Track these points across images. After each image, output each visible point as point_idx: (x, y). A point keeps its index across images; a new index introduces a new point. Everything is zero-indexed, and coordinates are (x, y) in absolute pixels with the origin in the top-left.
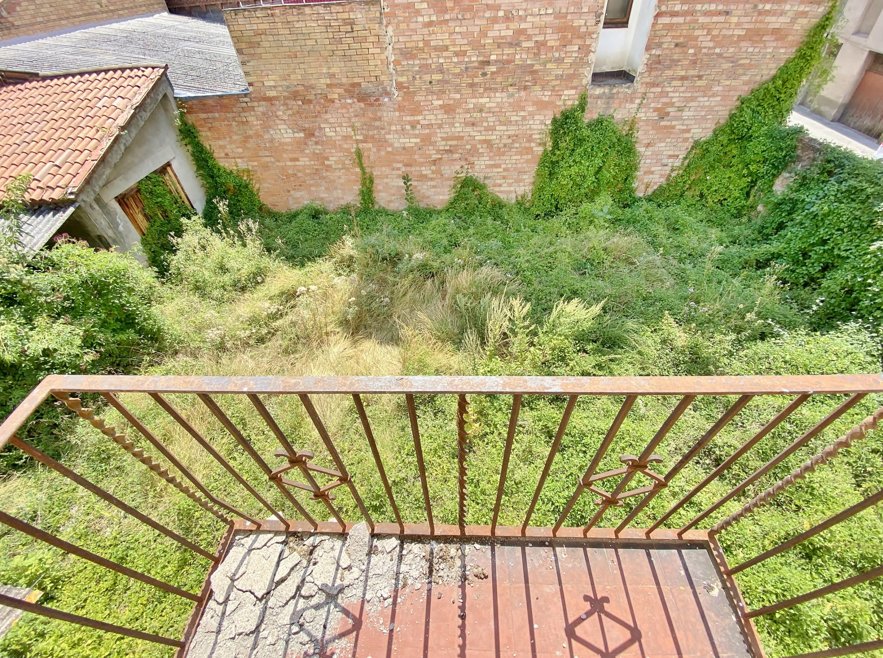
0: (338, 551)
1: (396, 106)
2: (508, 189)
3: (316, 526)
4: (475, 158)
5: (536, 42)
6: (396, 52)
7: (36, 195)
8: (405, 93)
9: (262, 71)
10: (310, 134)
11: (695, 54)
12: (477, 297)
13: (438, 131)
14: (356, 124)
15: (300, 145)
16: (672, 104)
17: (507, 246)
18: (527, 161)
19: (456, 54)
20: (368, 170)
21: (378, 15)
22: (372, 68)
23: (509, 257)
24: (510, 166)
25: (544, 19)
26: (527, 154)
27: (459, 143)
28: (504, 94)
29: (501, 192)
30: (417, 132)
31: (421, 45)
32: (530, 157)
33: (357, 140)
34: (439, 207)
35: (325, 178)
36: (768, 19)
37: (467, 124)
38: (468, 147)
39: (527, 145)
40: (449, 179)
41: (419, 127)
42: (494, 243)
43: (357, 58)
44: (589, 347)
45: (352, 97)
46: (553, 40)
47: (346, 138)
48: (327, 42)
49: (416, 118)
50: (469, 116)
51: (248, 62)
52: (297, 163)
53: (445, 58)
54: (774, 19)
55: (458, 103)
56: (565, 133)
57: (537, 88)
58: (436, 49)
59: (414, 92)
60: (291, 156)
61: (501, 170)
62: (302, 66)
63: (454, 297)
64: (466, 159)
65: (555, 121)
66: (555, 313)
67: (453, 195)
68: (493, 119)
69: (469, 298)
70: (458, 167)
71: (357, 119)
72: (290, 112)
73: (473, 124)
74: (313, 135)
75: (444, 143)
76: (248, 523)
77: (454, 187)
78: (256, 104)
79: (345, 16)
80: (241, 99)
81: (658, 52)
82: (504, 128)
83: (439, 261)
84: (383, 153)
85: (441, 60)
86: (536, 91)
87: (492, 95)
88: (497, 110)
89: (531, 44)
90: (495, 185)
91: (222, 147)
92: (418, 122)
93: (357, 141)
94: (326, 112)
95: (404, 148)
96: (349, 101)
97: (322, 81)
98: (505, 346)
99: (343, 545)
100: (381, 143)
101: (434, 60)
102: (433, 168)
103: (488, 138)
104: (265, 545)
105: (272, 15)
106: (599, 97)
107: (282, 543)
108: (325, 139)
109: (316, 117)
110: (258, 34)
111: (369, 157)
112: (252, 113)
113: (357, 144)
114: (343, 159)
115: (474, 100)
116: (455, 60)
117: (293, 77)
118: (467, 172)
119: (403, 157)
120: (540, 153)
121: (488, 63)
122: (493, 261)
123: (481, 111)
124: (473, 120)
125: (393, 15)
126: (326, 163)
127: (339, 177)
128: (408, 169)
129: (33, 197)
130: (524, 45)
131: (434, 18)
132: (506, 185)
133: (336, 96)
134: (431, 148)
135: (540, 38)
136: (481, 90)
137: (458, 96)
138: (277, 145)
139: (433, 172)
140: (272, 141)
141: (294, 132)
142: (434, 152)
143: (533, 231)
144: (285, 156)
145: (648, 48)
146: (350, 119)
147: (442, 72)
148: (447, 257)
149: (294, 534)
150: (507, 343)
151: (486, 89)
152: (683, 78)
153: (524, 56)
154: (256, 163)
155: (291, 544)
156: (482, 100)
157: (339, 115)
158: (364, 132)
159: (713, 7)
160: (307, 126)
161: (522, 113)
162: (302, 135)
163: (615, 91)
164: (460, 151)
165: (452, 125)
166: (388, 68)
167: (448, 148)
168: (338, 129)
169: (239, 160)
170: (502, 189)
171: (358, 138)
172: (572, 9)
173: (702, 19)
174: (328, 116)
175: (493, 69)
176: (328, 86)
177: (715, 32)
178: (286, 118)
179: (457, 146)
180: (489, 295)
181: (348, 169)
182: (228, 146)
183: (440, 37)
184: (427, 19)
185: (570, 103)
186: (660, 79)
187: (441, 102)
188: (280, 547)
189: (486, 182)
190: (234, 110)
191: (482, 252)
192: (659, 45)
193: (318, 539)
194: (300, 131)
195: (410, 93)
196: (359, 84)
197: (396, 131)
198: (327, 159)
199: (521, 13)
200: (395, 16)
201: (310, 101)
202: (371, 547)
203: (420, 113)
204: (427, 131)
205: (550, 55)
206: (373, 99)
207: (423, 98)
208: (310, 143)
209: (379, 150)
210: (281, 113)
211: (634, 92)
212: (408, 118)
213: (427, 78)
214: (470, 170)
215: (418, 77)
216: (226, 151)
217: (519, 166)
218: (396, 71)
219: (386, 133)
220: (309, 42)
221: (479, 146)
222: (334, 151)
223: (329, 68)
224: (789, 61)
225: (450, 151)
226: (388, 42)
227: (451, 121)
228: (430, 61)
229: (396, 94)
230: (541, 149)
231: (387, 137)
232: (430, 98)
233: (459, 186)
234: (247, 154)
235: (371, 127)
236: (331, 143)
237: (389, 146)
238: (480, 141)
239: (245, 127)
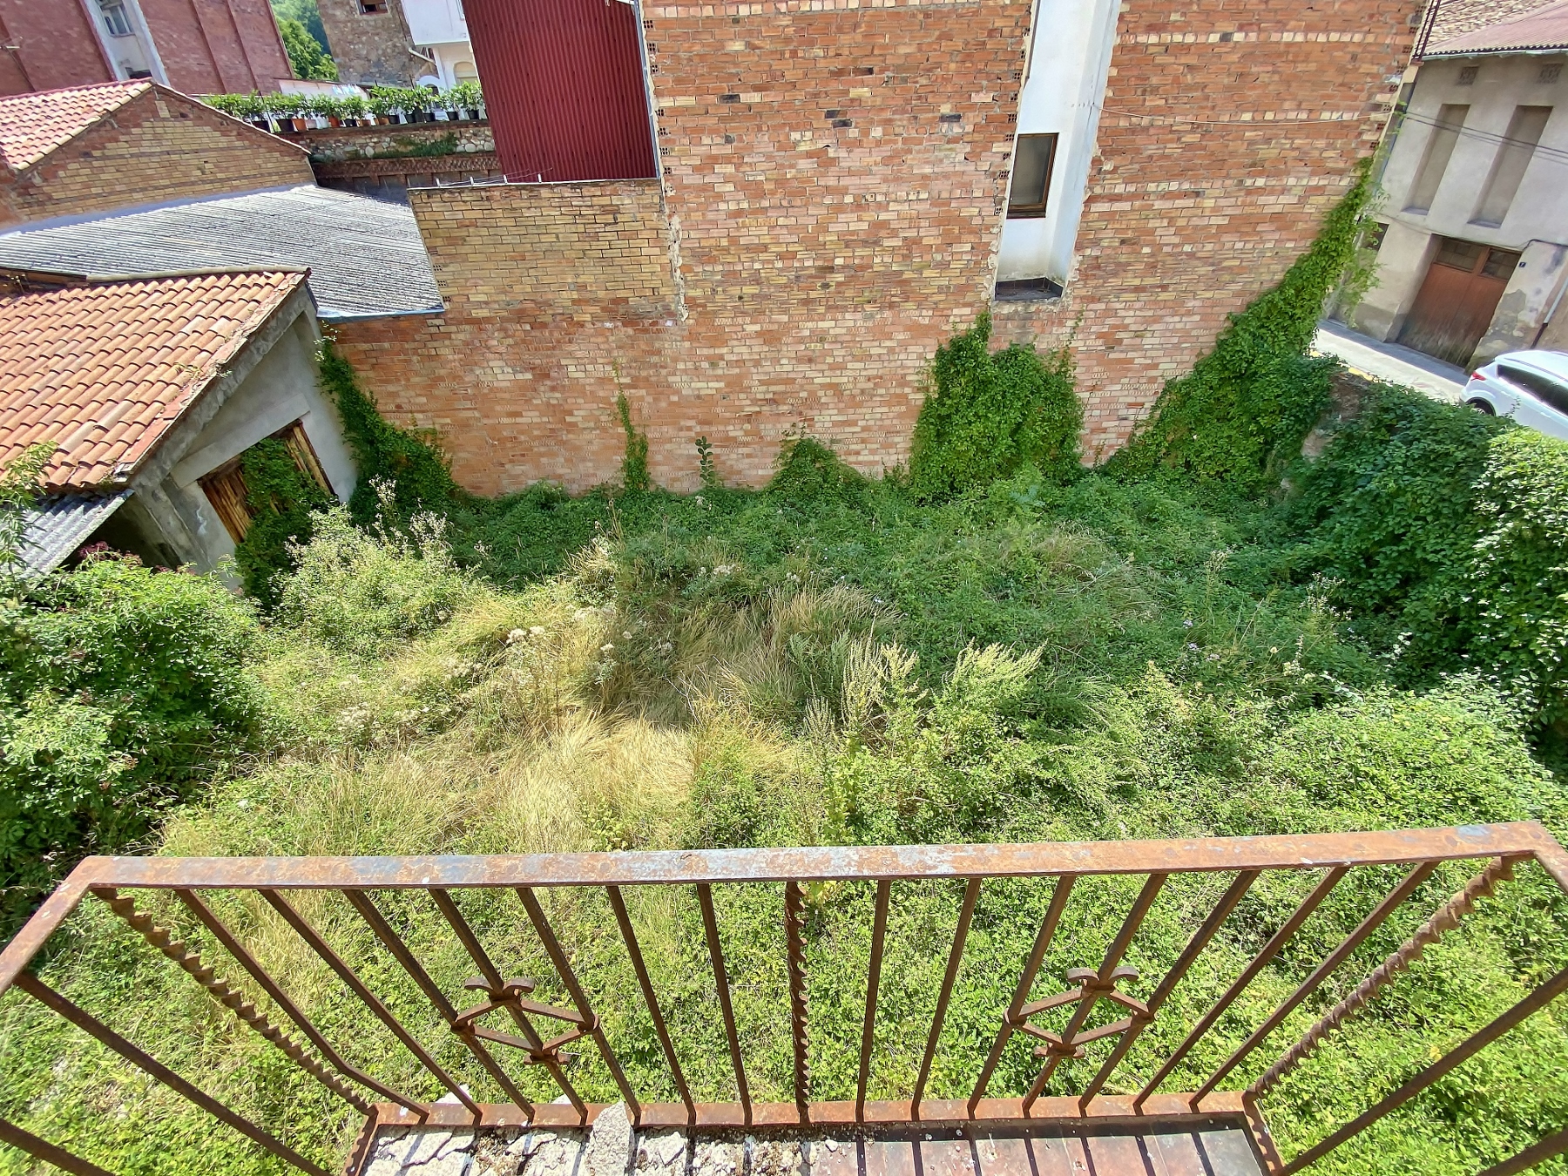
0: (571, 1164)
1: (686, 333)
2: (871, 458)
3: (530, 1113)
4: (816, 412)
5: (905, 239)
6: (684, 253)
7: (57, 478)
8: (700, 313)
9: (467, 280)
10: (542, 374)
11: (1152, 255)
12: (825, 638)
13: (754, 370)
14: (620, 360)
15: (524, 392)
16: (1125, 328)
17: (873, 550)
18: (900, 416)
19: (781, 256)
20: (638, 431)
21: (656, 200)
22: (644, 276)
23: (878, 569)
24: (871, 423)
25: (915, 206)
26: (899, 404)
27: (789, 388)
28: (859, 316)
29: (859, 463)
30: (720, 372)
31: (724, 242)
32: (903, 409)
33: (620, 384)
34: (758, 488)
35: (565, 443)
36: (1262, 200)
37: (799, 360)
38: (804, 394)
39: (898, 391)
40: (772, 444)
41: (723, 364)
42: (852, 546)
43: (622, 261)
44: (1024, 727)
45: (612, 319)
46: (930, 236)
47: (602, 381)
48: (575, 237)
49: (718, 351)
50: (803, 347)
51: (445, 265)
52: (519, 420)
53: (764, 262)
54: (1272, 199)
55: (786, 328)
56: (958, 372)
57: (910, 305)
58: (748, 248)
59: (715, 312)
60: (509, 408)
61: (858, 429)
62: (532, 272)
63: (785, 640)
64: (800, 414)
65: (940, 354)
66: (960, 669)
67: (780, 469)
68: (843, 352)
69: (812, 641)
70: (787, 426)
71: (621, 352)
72: (511, 341)
73: (810, 360)
74: (547, 376)
75: (763, 388)
76: (404, 1111)
77: (782, 456)
78: (454, 328)
79: (605, 201)
80: (429, 321)
81: (1096, 253)
82: (860, 365)
83: (758, 577)
84: (663, 404)
85: (757, 266)
86: (910, 311)
87: (839, 316)
88: (848, 338)
89: (897, 242)
90: (849, 453)
91: (394, 395)
92: (721, 357)
93: (621, 387)
94: (570, 342)
95: (699, 397)
96: (608, 325)
97: (565, 295)
98: (877, 726)
99: (582, 1151)
100: (661, 389)
101: (745, 265)
102: (747, 426)
103: (834, 380)
104: (434, 1156)
105: (488, 199)
106: (1009, 318)
107: (466, 1150)
108: (567, 382)
109: (554, 348)
110: (462, 225)
111: (640, 410)
112: (447, 342)
113: (621, 389)
114: (597, 413)
115: (810, 325)
116: (779, 264)
117: (517, 288)
118: (803, 433)
119: (697, 410)
120: (920, 403)
121: (831, 269)
122: (851, 576)
123: (822, 340)
124: (810, 353)
125: (678, 201)
126: (568, 419)
127: (590, 442)
128: (706, 428)
129: (52, 480)
130: (887, 243)
131: (745, 205)
132: (866, 452)
133: (588, 318)
134: (742, 396)
135: (912, 234)
136: (822, 310)
137: (785, 318)
138: (486, 391)
139: (747, 433)
140: (477, 385)
141: (515, 372)
142: (748, 402)
143: (914, 525)
144: (498, 408)
145: (1079, 247)
146: (609, 352)
147: (758, 282)
148: (772, 571)
149: (490, 1131)
150: (881, 721)
151: (829, 308)
152: (1138, 289)
153: (887, 259)
154: (448, 421)
155: (484, 1153)
156: (821, 324)
157: (591, 346)
158: (633, 372)
159: (1174, 186)
160: (538, 362)
161: (888, 343)
162: (529, 376)
163: (1033, 309)
164: (791, 401)
165: (777, 361)
166: (672, 276)
167: (770, 396)
168: (590, 368)
169: (420, 416)
170: (860, 458)
171: (623, 380)
172: (957, 193)
173: (1158, 205)
174: (574, 347)
175: (840, 278)
176: (574, 302)
177: (1181, 222)
178: (502, 349)
179: (785, 393)
180: (846, 635)
181: (604, 430)
182: (402, 393)
183: (755, 232)
184: (733, 206)
185: (963, 327)
186: (1102, 291)
187: (757, 328)
188: (462, 1158)
189: (834, 447)
190: (416, 337)
191: (831, 561)
192: (1096, 243)
193: (535, 1139)
194: (526, 370)
195: (708, 313)
196: (626, 300)
197: (685, 371)
198: (571, 414)
199: (879, 198)
200: (684, 202)
201: (544, 325)
202: (634, 1154)
203: (725, 343)
204: (737, 371)
205: (927, 258)
206: (647, 322)
207: (729, 321)
208: (542, 388)
209: (657, 400)
210: (495, 343)
211: (1064, 310)
212: (706, 351)
213: (735, 291)
214: (807, 431)
215: (720, 289)
216: (398, 401)
217: (887, 422)
218: (686, 281)
219: (669, 374)
220: (544, 238)
221: (821, 393)
222: (581, 401)
223: (577, 276)
224: (1301, 260)
225: (773, 402)
226: (672, 238)
227: (774, 355)
228: (739, 267)
229: (686, 316)
230: (921, 396)
231: (671, 379)
232: (740, 320)
233: (790, 454)
234: (433, 405)
235: (644, 365)
236: (577, 388)
237: (673, 394)
238: (823, 386)
239: (434, 364)
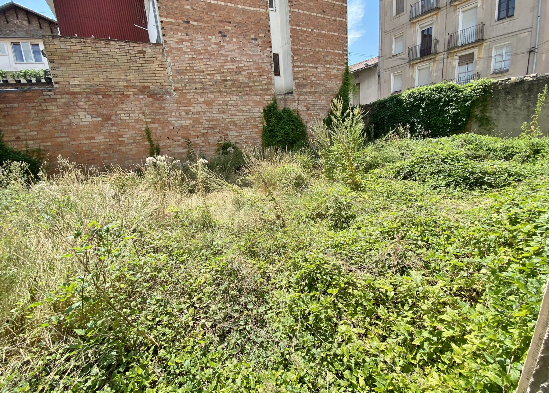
1: (175, 101)
4: (228, 132)
5: (248, 73)
6: (173, 71)
8: (180, 93)
9: (69, 75)
10: (107, 118)
11: (311, 83)
13: (203, 116)
14: (146, 112)
15: (97, 128)
16: (310, 103)
18: (256, 133)
19: (209, 75)
20: (155, 143)
21: (161, 51)
22: (157, 78)
24: (248, 135)
25: (249, 63)
26: (255, 128)
27: (217, 123)
28: (237, 97)
30: (190, 116)
31: (188, 68)
32: (257, 130)
33: (146, 122)
35: (118, 151)
36: (330, 70)
37: (220, 112)
38: (223, 125)
39: (254, 123)
40: (213, 145)
41: (191, 113)
43: (147, 72)
45: (143, 94)
46: (255, 73)
47: (138, 121)
48: (126, 61)
49: (188, 108)
50: (221, 107)
51: (58, 68)
52: (92, 141)
53: (203, 76)
54: (331, 70)
55: (213, 100)
56: (271, 116)
57: (253, 94)
58: (197, 71)
59: (186, 93)
60: (87, 135)
61: (243, 138)
62: (104, 73)
64: (223, 133)
65: (264, 110)
68: (234, 109)
70: (218, 138)
71: (147, 108)
72: (91, 103)
73: (224, 112)
74: (110, 119)
75: (208, 123)
78: (59, 96)
79: (140, 49)
80: (44, 93)
81: (298, 81)
82: (241, 114)
84: (167, 130)
85: (201, 77)
86: (253, 96)
87: (231, 97)
88: (235, 104)
89: (246, 74)
91: (13, 131)
92: (190, 110)
93: (147, 123)
94: (122, 103)
95: (182, 127)
96: (141, 96)
97: (120, 83)
100: (165, 124)
101: (196, 77)
102: (203, 138)
103: (233, 120)
105: (84, 42)
106: (281, 100)
108: (120, 121)
109: (114, 106)
110: (69, 51)
111: (156, 133)
112: (54, 103)
113: (147, 124)
114: (135, 135)
115: (222, 99)
116: (209, 77)
117: (96, 80)
120: (262, 128)
121: (226, 80)
123: (227, 105)
124: (223, 110)
125: (170, 52)
126: (120, 139)
127: (131, 150)
130: (243, 73)
131: (195, 56)
132: (247, 147)
133: (131, 93)
134: (200, 126)
135: (249, 71)
136: (225, 94)
137: (213, 96)
138: (75, 127)
140: (69, 124)
141: (92, 117)
142: (202, 128)
144: (81, 136)
145: (294, 79)
146: (141, 108)
147: (202, 83)
151: (227, 94)
152: (310, 92)
153: (244, 79)
154: (50, 144)
156: (226, 99)
157: (133, 105)
158: (152, 117)
159: (311, 65)
160: (105, 112)
161: (248, 107)
162: (100, 119)
163: (286, 97)
164: (218, 128)
165: (212, 112)
166: (169, 79)
167: (210, 126)
168: (132, 115)
169: (31, 142)
171: (147, 120)
172: (260, 61)
173: (309, 69)
174: (124, 106)
175: (230, 83)
176: (125, 86)
177: (315, 75)
178: (86, 107)
179: (216, 124)
181: (138, 143)
182: (21, 131)
183: (199, 66)
184: (190, 56)
185: (269, 102)
186: (302, 93)
187: (203, 99)
189: (237, 145)
190: (36, 101)
192: (297, 78)
194: (99, 116)
195: (183, 93)
196: (149, 87)
197: (176, 116)
198: (121, 136)
199: (238, 59)
200: (172, 53)
201: (110, 96)
203: (191, 105)
204: (197, 116)
205: (255, 79)
206: (158, 96)
207: (192, 97)
208: (107, 125)
209: (163, 129)
210: (82, 103)
211: (294, 98)
212: (184, 108)
214: (226, 139)
215: (188, 85)
216: (18, 134)
217: (253, 135)
218: (174, 81)
220: (111, 60)
221: (229, 125)
222: (127, 130)
223: (127, 76)
224: (341, 86)
225: (212, 128)
226: (168, 65)
227: (210, 110)
228: (194, 77)
229: (175, 94)
230: (261, 125)
231: (169, 119)
232: (196, 97)
234: (40, 136)
235: (157, 113)
236: (125, 124)
237: (171, 126)
238: (229, 122)
239: (44, 114)
